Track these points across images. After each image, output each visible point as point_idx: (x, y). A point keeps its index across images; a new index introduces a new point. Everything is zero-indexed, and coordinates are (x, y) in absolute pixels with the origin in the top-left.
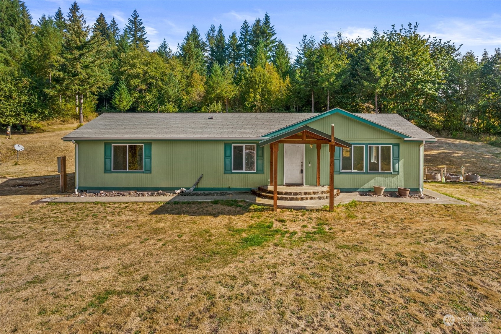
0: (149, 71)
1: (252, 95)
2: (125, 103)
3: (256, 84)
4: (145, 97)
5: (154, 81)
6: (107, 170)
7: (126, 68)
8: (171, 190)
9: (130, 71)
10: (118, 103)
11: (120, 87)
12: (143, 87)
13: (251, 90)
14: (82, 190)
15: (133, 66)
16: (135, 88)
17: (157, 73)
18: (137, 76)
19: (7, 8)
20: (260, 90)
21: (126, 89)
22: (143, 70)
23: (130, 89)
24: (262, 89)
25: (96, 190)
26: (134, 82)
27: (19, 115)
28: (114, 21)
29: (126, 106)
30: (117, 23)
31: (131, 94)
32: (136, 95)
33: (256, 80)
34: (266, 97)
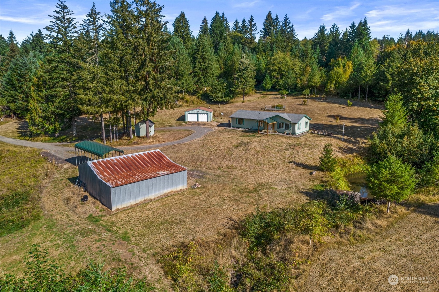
0: (281, 67)
1: (329, 85)
2: (268, 86)
3: (332, 78)
4: (279, 81)
5: (284, 73)
6: (237, 124)
7: (270, 66)
8: (247, 129)
9: (272, 68)
10: (264, 85)
11: (266, 77)
12: (278, 76)
13: (329, 82)
14: (232, 127)
15: (274, 65)
16: (274, 77)
17: (286, 68)
18: (275, 70)
19: (219, 27)
20: (334, 82)
21: (269, 78)
22: (279, 67)
23: (272, 78)
24: (336, 81)
25: (234, 127)
26: (274, 74)
27: (223, 98)
28: (277, 16)
29: (269, 87)
30: (278, 18)
31: (272, 80)
32: (275, 80)
33: (332, 76)
34: (337, 86)
